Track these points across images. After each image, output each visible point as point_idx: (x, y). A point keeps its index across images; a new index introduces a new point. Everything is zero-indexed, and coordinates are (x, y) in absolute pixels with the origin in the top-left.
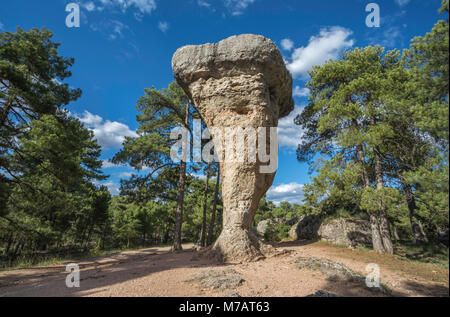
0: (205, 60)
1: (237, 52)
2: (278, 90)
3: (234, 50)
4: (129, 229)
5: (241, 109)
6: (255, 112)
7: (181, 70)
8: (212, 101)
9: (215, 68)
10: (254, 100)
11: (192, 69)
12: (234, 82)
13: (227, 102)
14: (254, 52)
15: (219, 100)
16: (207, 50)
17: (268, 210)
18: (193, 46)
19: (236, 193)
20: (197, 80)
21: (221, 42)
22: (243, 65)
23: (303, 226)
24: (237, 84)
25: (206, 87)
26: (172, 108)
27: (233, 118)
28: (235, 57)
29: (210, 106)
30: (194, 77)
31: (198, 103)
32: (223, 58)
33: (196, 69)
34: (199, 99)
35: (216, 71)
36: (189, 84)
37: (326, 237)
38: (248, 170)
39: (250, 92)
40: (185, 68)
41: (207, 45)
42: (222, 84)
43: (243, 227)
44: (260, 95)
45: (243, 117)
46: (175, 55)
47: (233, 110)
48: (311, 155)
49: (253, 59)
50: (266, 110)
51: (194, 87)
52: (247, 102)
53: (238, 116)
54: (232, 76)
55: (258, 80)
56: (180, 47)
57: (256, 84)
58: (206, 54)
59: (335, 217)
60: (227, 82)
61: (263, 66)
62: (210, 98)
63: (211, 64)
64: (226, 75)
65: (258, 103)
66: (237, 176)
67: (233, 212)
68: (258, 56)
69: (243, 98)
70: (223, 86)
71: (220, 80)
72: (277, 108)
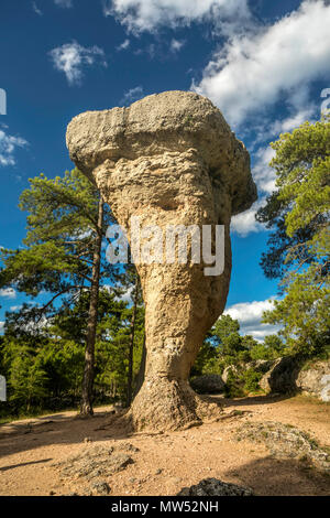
0: (111, 133)
1: (157, 119)
2: (224, 171)
3: (152, 115)
4: (30, 386)
5: (167, 202)
6: (187, 206)
7: (78, 149)
8: (125, 192)
9: (126, 144)
10: (185, 188)
11: (94, 147)
12: (154, 162)
13: (146, 192)
14: (181, 117)
15: (134, 191)
16: (114, 116)
17: (243, 349)
18: (96, 113)
19: (161, 327)
20: (102, 162)
21: (135, 105)
22: (165, 137)
23: (280, 373)
24: (159, 166)
25: (116, 172)
26: (75, 205)
27: (155, 216)
28: (153, 126)
29: (123, 200)
30: (99, 159)
31: (107, 196)
32: (137, 128)
33: (99, 146)
34: (108, 190)
35: (129, 148)
36: (92, 169)
37: (308, 389)
38: (178, 292)
39: (178, 178)
40: (84, 146)
41: (115, 110)
42: (137, 167)
43: (169, 378)
44: (193, 181)
45: (168, 214)
46: (70, 127)
47: (155, 204)
48: (284, 267)
49: (180, 129)
50: (203, 203)
51: (99, 173)
52: (175, 193)
53: (163, 212)
54: (151, 154)
55: (188, 159)
56: (77, 114)
57: (187, 165)
58: (113, 124)
59: (322, 359)
60: (145, 163)
61: (196, 138)
62: (121, 188)
63: (120, 137)
64: (143, 154)
65: (191, 193)
66: (163, 301)
67: (157, 355)
68: (187, 124)
69: (169, 186)
70: (139, 170)
71: (135, 162)
72: (227, 199)
